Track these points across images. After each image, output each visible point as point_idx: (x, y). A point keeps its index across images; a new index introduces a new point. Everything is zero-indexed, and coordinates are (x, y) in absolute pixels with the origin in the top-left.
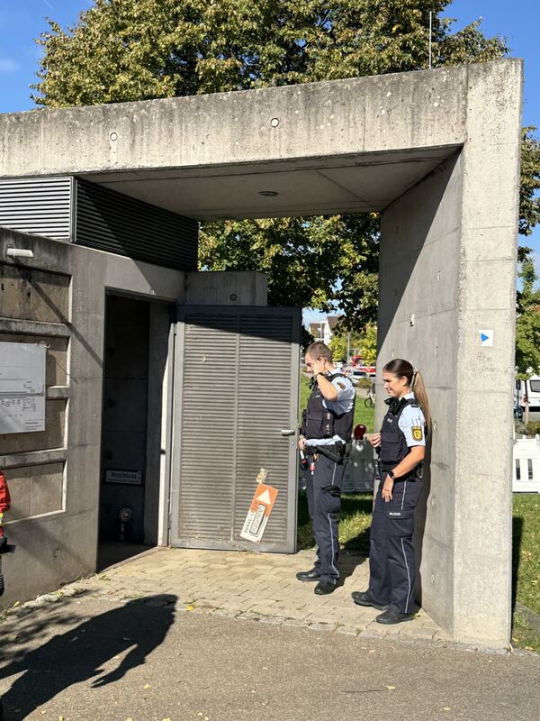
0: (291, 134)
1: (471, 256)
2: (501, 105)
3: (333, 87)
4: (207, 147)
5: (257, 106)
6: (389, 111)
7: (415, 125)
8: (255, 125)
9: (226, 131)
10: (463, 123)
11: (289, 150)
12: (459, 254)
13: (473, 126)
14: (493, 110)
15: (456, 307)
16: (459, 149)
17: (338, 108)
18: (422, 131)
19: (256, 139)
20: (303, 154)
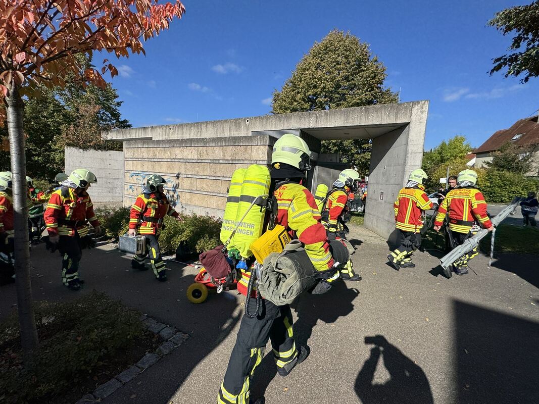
0: (361, 119)
1: (410, 151)
2: (422, 112)
3: (374, 107)
4: (337, 122)
5: (351, 112)
6: (389, 113)
7: (396, 117)
8: (351, 117)
9: (342, 118)
10: (410, 117)
11: (360, 123)
12: (406, 151)
13: (413, 118)
14: (419, 113)
15: (405, 164)
16: (408, 123)
17: (375, 112)
18: (398, 119)
19: (351, 120)
20: (364, 124)
